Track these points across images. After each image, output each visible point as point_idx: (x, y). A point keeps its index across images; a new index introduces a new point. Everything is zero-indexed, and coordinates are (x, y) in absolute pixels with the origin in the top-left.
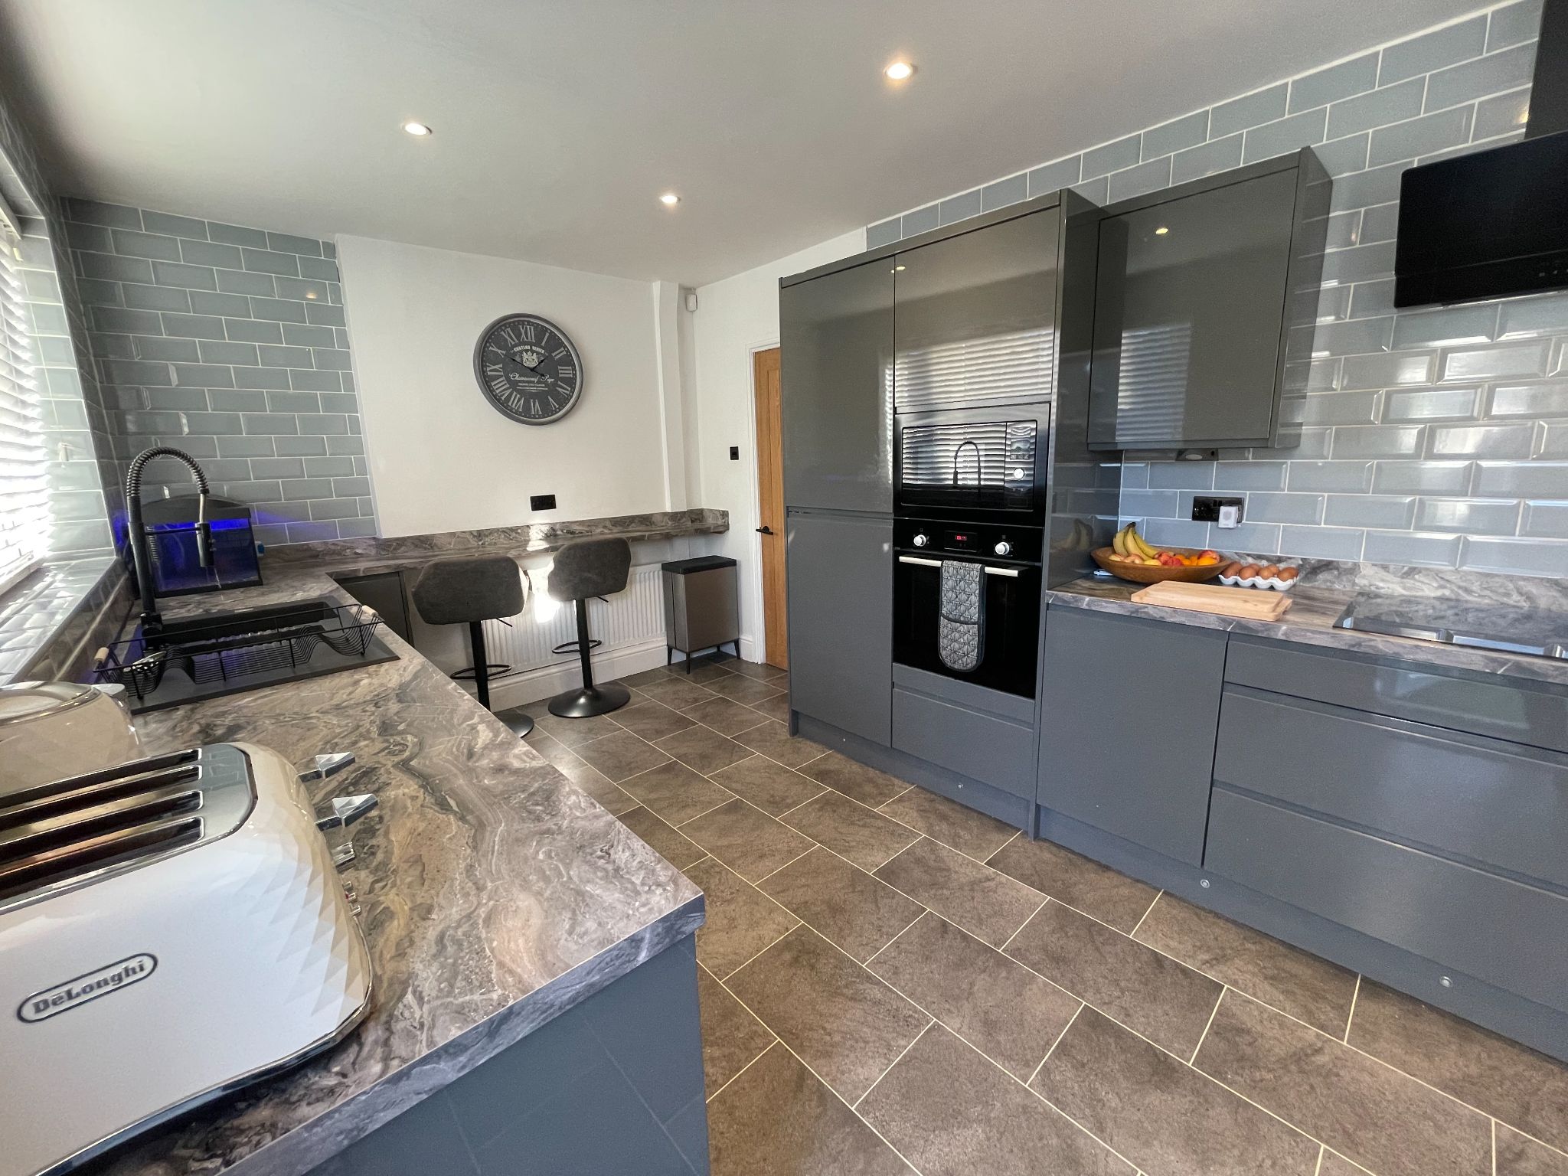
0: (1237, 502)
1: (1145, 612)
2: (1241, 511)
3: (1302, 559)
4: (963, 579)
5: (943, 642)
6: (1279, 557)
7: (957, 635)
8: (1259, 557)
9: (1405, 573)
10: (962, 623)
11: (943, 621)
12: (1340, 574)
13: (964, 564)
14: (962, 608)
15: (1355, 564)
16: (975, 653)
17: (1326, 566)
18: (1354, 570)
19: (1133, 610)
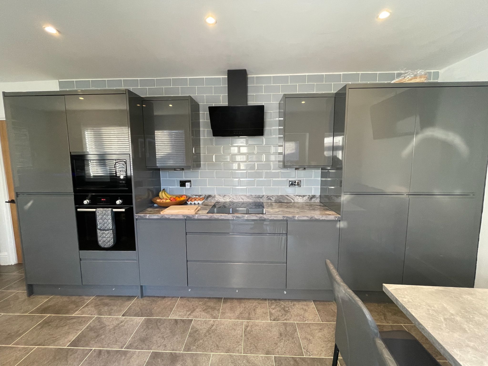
0: (190, 181)
1: (164, 217)
2: (191, 183)
3: (205, 195)
4: (105, 214)
5: (99, 239)
6: (200, 195)
7: (105, 235)
8: (196, 195)
9: (223, 196)
10: (106, 230)
11: (98, 231)
12: (212, 198)
13: (105, 209)
14: (106, 225)
15: (215, 195)
16: (112, 240)
17: (209, 196)
18: (214, 197)
19: (161, 216)
